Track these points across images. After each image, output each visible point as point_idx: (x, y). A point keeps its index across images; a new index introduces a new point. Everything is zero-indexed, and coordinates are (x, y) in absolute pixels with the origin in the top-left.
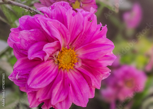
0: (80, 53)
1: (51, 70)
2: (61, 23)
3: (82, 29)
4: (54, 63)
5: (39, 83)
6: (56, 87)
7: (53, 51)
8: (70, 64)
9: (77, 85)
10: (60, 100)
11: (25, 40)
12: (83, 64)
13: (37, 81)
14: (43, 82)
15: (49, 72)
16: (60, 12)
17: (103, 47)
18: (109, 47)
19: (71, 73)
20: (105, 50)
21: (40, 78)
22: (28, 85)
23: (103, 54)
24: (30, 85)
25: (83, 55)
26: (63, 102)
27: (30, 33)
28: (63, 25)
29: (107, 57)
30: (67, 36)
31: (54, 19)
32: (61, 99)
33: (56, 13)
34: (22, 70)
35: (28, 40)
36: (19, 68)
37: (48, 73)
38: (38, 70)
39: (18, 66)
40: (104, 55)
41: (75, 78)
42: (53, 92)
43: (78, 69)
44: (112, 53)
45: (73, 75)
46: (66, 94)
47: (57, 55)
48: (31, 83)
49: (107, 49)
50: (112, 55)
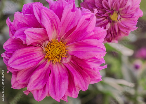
0: (71, 49)
1: (36, 57)
2: (55, 14)
3: (76, 25)
4: (42, 52)
5: (19, 65)
6: (35, 73)
7: (37, 37)
8: (58, 57)
9: (59, 80)
10: (37, 88)
11: (18, 21)
12: (71, 61)
13: (17, 62)
14: (22, 65)
15: (34, 58)
16: (61, 6)
17: (93, 49)
18: (99, 50)
19: (58, 66)
20: (94, 51)
21: (22, 60)
22: (9, 63)
23: (91, 55)
24: (10, 64)
25: (73, 52)
26: (39, 91)
27: (23, 16)
28: (57, 17)
29: (95, 60)
30: (59, 28)
31: (52, 10)
32: (39, 87)
33: (57, 5)
34: (9, 49)
35: (22, 23)
36: (8, 47)
37: (32, 58)
38: (22, 53)
39: (8, 45)
40: (93, 56)
41: (59, 72)
42: (31, 78)
43: (65, 64)
44: (102, 57)
45: (58, 69)
46: (44, 84)
47: (46, 44)
48: (11, 63)
49: (96, 52)
50: (102, 59)
